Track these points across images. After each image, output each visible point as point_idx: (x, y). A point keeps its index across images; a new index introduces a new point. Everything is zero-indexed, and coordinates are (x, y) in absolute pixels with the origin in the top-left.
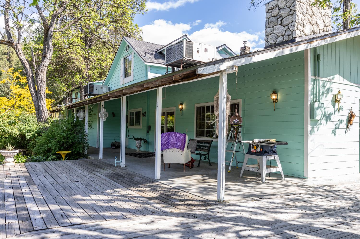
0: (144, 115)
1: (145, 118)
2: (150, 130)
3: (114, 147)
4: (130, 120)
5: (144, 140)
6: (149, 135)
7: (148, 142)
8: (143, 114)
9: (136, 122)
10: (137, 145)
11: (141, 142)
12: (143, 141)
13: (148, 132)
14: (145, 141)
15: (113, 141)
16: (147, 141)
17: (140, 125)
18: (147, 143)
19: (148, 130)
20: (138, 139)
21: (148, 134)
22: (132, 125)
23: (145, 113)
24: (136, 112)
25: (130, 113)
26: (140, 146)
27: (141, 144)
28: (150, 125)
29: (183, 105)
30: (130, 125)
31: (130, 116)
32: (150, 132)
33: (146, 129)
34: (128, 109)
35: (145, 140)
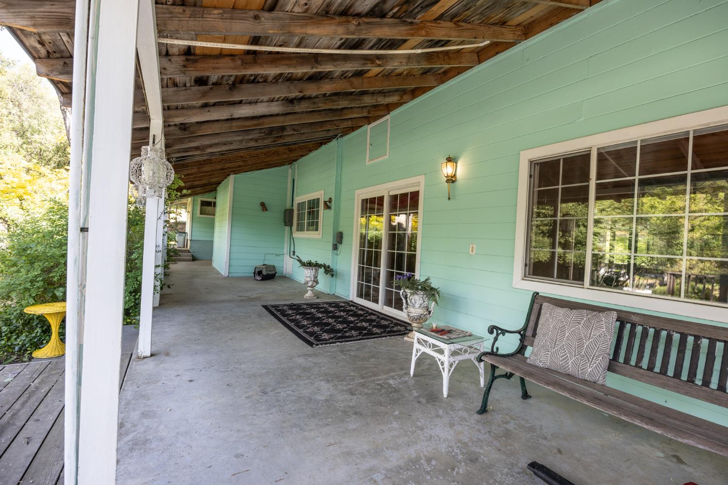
0: (327, 206)
1: (330, 213)
2: (341, 243)
3: (259, 278)
4: (298, 220)
5: (324, 266)
6: (337, 254)
7: (334, 273)
8: (325, 202)
9: (309, 224)
10: (308, 279)
11: (317, 271)
12: (322, 270)
13: (335, 247)
14: (328, 270)
15: (259, 263)
16: (332, 270)
17: (317, 230)
18: (332, 275)
19: (335, 243)
20: (310, 265)
21: (335, 251)
22: (301, 231)
23: (330, 200)
24: (309, 201)
25: (299, 204)
26: (315, 284)
27: (319, 278)
28: (341, 230)
29: (456, 163)
30: (298, 230)
31: (299, 210)
32: (340, 247)
33: (332, 241)
34: (295, 195)
35: (329, 267)
